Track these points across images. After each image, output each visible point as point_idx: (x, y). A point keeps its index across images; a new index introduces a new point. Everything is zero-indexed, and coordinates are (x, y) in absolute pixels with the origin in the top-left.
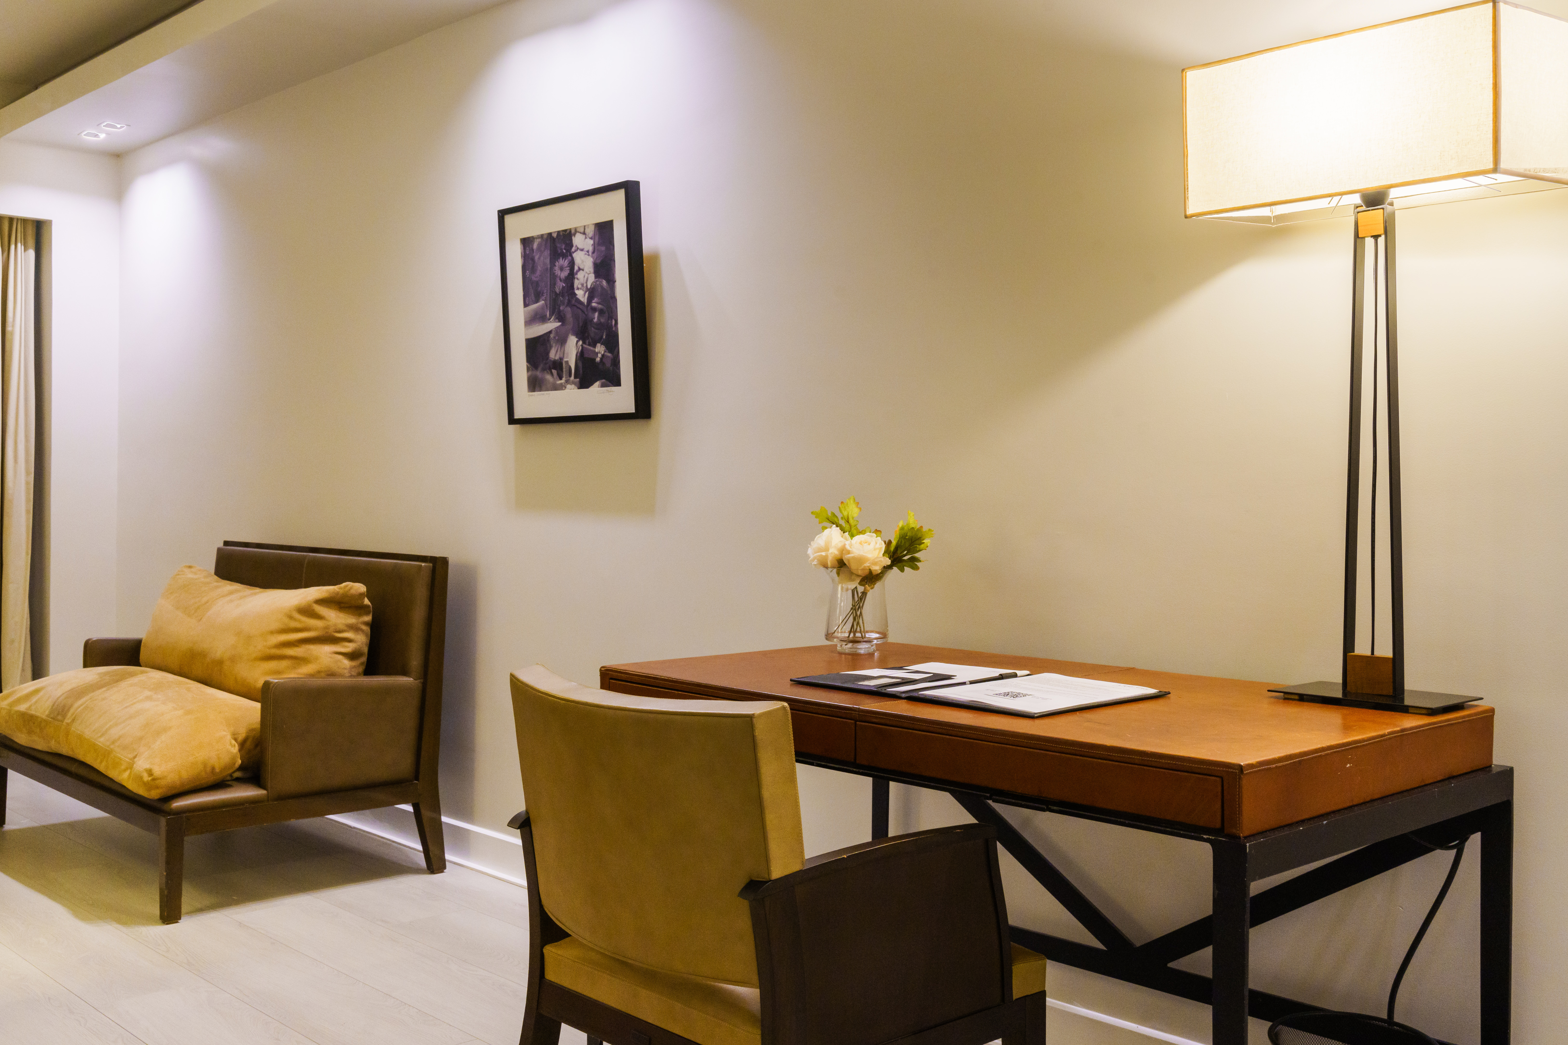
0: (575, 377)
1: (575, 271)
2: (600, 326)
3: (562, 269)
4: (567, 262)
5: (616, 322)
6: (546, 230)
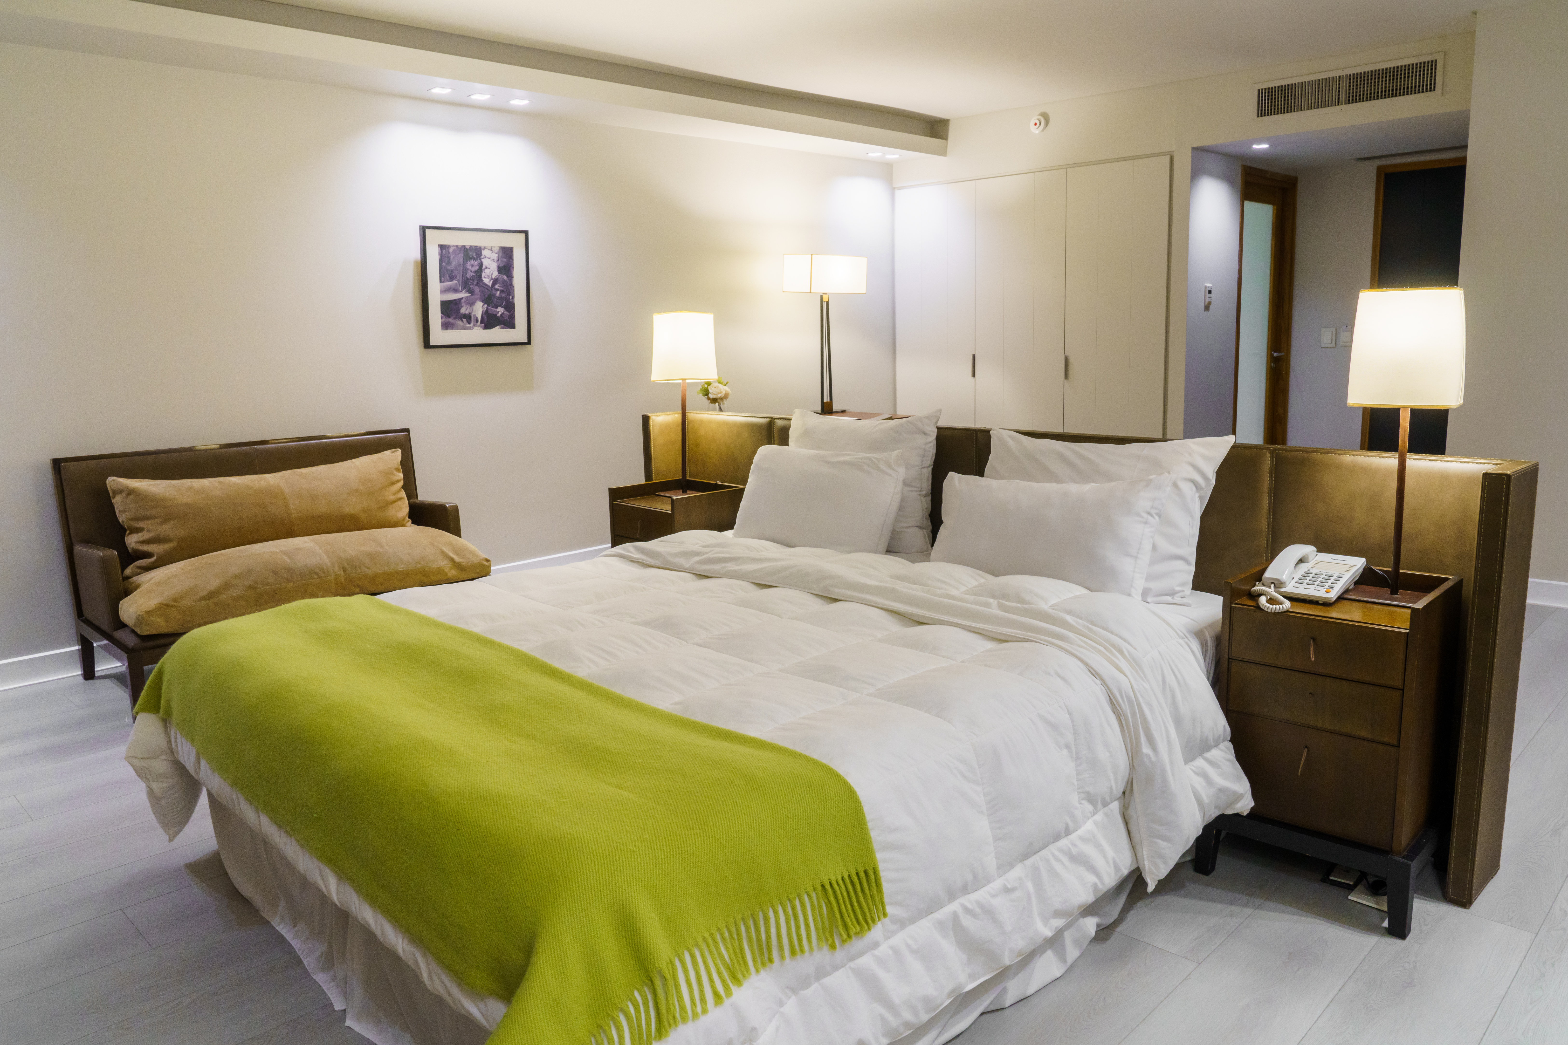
0: (481, 323)
1: (483, 268)
2: (500, 298)
3: (472, 266)
4: (476, 263)
5: (513, 297)
6: (461, 243)
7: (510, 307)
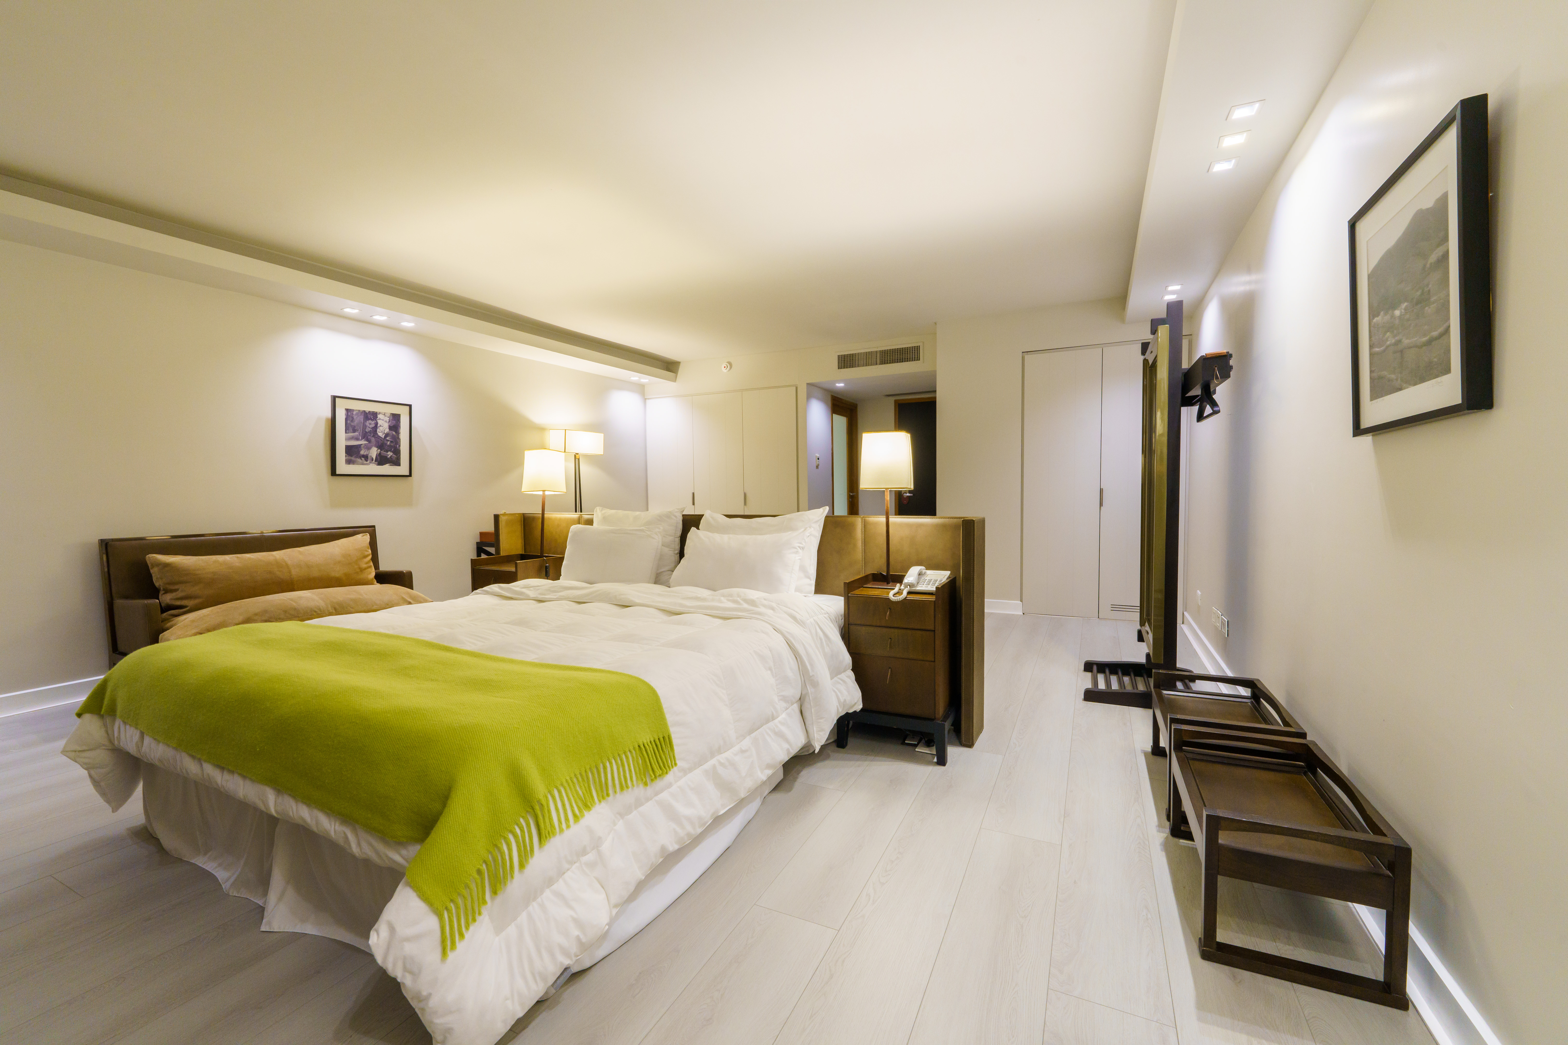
0: (375, 461)
1: (378, 426)
2: (390, 446)
3: (370, 424)
4: (373, 422)
5: (399, 446)
6: (362, 409)
7: (397, 452)
